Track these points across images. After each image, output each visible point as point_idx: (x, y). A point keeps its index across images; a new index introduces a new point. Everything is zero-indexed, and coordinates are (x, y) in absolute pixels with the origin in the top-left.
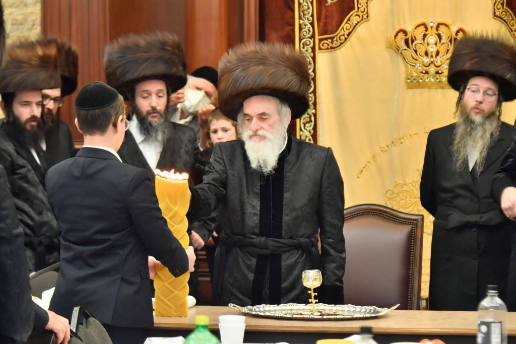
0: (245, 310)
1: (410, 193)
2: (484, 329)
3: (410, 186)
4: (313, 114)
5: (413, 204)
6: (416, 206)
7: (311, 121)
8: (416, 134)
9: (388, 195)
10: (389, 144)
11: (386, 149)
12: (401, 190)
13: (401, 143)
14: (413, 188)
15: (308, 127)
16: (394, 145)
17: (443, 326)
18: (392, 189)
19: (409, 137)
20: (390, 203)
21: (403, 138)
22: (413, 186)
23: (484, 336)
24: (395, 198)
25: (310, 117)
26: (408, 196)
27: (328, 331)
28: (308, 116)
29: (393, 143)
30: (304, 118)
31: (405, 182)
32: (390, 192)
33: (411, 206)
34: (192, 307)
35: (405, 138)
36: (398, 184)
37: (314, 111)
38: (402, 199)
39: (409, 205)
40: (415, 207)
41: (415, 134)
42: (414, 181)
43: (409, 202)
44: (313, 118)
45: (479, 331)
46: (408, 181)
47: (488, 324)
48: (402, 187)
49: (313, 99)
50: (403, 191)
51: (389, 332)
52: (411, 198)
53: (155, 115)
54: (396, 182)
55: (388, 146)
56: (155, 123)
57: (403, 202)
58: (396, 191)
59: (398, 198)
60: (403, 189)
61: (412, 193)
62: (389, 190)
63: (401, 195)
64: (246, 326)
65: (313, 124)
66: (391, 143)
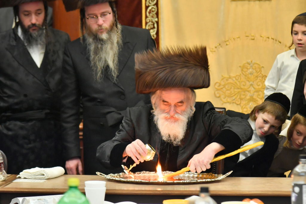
0: (109, 176)
1: (234, 85)
2: (297, 189)
3: (234, 79)
4: (156, 22)
5: (236, 94)
6: (239, 96)
7: (154, 28)
8: (239, 37)
9: (216, 87)
10: (217, 46)
11: (215, 49)
12: (227, 83)
13: (227, 45)
14: (236, 81)
15: (152, 32)
16: (221, 47)
17: (263, 189)
18: (219, 82)
19: (233, 40)
20: (218, 93)
21: (228, 41)
22: (236, 79)
23: (296, 195)
24: (222, 89)
25: (154, 25)
26: (232, 87)
27: (170, 194)
28: (152, 24)
29: (220, 45)
30: (149, 25)
31: (230, 76)
32: (218, 84)
33: (235, 95)
34: (62, 176)
35: (230, 41)
36: (225, 78)
37: (156, 19)
38: (227, 90)
39: (233, 95)
40: (237, 96)
41: (237, 38)
42: (237, 76)
43: (233, 92)
44: (156, 25)
45: (294, 191)
46: (232, 75)
47: (300, 186)
48: (227, 80)
49: (156, 10)
50: (228, 83)
51: (219, 194)
52: (234, 89)
53: (34, 28)
54: (222, 76)
55: (216, 47)
56: (35, 35)
57: (228, 92)
58: (223, 83)
59: (224, 89)
60: (229, 82)
61: (236, 84)
62: (217, 83)
63: (227, 87)
64: (107, 190)
65: (156, 30)
66: (218, 45)
